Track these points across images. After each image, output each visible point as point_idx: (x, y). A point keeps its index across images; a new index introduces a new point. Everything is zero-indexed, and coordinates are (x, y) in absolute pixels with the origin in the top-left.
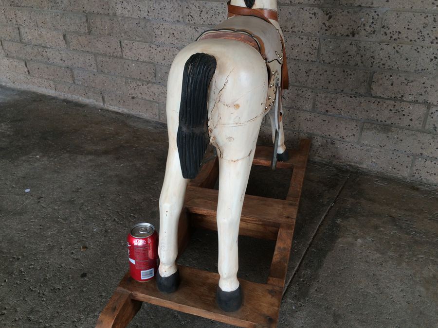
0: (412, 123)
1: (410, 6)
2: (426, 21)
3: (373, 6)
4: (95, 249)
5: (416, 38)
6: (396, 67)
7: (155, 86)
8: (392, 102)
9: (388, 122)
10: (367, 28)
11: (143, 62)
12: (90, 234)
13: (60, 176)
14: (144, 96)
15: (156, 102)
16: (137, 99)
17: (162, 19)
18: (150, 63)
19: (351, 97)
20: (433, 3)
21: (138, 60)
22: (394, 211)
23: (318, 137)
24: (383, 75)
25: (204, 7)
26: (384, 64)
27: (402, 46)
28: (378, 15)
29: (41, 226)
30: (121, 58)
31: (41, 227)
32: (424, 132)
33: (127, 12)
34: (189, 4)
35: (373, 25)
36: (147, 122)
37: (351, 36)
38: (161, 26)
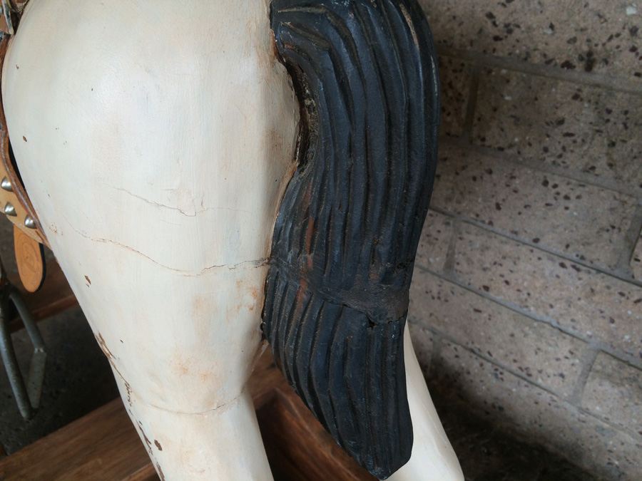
23: (459, 348)
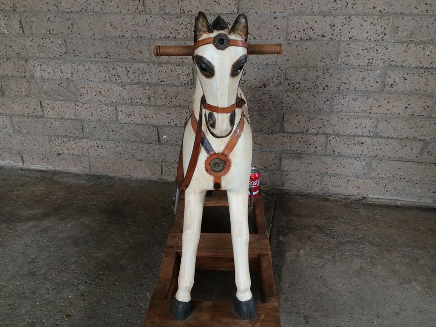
0: (317, 150)
1: (305, 63)
2: (318, 74)
3: (277, 64)
4: (78, 315)
5: (312, 87)
6: (300, 109)
7: (84, 141)
8: (301, 135)
9: (300, 151)
10: (275, 80)
11: (69, 119)
12: (67, 302)
13: (7, 250)
14: (71, 152)
15: (85, 156)
16: (63, 155)
17: (88, 79)
18: (76, 119)
19: (268, 134)
20: (321, 61)
21: (62, 118)
22: (318, 221)
24: (291, 116)
25: (130, 67)
26: (290, 107)
27: (302, 93)
28: (281, 70)
29: (9, 305)
30: (43, 117)
31: (11, 307)
32: (326, 156)
33: (47, 74)
34: (115, 65)
35: (278, 78)
36: (76, 176)
37: (263, 87)
38: (87, 86)
